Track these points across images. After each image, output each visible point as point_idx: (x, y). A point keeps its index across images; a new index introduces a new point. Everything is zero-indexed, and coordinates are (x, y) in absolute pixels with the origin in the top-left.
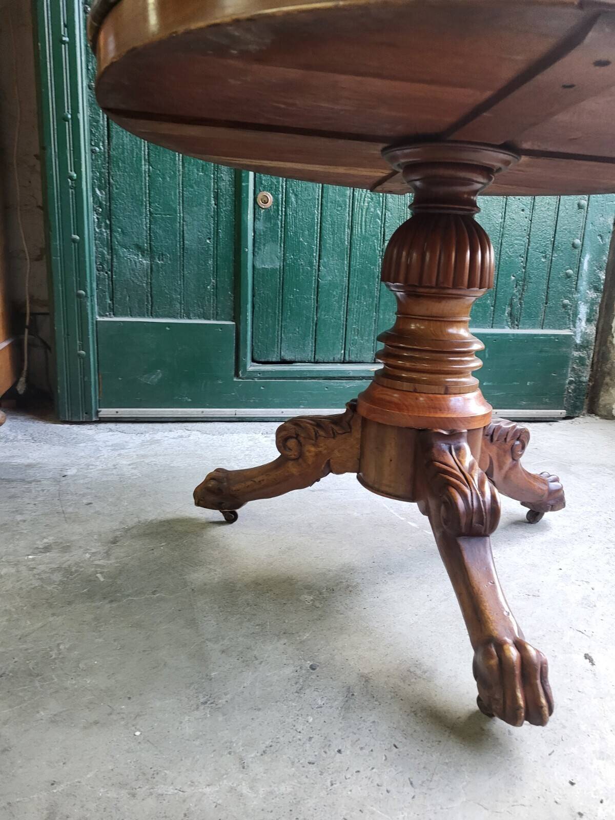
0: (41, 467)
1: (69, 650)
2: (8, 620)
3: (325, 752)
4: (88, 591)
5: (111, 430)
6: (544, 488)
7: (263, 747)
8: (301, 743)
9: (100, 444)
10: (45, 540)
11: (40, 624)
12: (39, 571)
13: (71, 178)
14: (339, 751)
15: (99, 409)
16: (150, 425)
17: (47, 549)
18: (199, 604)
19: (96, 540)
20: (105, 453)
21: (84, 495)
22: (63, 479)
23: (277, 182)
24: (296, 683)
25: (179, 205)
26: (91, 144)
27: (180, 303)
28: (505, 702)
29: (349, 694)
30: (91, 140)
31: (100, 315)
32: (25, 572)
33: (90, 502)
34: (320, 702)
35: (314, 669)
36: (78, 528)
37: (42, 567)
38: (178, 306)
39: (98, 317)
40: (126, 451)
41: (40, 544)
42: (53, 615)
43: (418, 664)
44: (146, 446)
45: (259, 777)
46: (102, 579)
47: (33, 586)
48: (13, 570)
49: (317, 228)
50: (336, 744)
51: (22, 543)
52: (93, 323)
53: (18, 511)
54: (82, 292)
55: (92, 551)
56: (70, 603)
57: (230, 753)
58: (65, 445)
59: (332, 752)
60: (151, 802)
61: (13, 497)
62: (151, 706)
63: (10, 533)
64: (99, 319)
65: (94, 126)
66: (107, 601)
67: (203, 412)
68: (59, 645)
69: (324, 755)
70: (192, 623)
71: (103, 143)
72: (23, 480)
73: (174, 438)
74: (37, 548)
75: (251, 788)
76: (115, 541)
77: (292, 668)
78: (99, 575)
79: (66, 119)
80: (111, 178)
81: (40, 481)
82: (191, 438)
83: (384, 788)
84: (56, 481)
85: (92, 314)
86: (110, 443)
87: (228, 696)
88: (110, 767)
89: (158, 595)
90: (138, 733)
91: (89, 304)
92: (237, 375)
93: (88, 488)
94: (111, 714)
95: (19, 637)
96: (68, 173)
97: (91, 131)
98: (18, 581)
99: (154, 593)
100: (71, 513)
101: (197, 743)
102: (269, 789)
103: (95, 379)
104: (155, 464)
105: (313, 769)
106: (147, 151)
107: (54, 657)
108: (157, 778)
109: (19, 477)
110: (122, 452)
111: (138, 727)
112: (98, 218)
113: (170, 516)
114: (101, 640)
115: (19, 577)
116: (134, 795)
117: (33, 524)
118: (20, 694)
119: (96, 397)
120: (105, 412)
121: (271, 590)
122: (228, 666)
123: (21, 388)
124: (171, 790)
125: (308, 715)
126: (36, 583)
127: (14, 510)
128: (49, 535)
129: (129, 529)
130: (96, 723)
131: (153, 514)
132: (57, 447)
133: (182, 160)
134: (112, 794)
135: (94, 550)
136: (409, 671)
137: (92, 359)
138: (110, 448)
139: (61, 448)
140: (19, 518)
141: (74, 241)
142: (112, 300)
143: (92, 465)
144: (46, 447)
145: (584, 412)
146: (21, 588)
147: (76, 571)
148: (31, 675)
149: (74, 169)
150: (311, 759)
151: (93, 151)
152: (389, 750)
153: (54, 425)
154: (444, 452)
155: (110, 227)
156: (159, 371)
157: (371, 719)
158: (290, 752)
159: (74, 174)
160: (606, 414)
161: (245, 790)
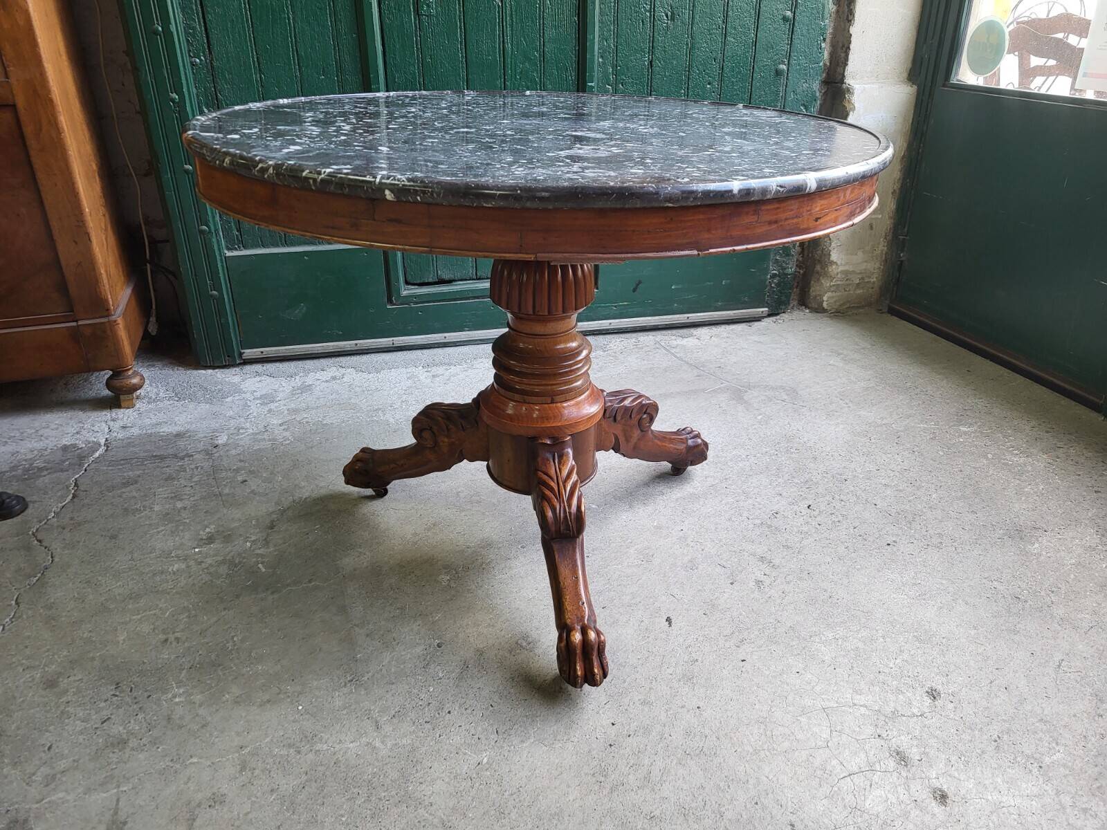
0: (190, 436)
1: (242, 641)
2: (189, 617)
3: (439, 714)
4: (252, 582)
5: (258, 374)
6: (682, 447)
7: (393, 712)
8: (421, 708)
9: (248, 396)
10: (208, 530)
11: (215, 619)
12: (207, 565)
13: (173, 100)
15: (242, 351)
16: (300, 363)
17: (210, 539)
18: (349, 592)
19: (254, 525)
20: (255, 409)
21: (237, 470)
22: (215, 450)
23: (413, 78)
24: (424, 660)
26: (190, 56)
28: (570, 672)
29: (465, 666)
30: (189, 51)
31: (229, 249)
32: (194, 568)
33: (244, 479)
34: (441, 675)
35: (440, 647)
36: (236, 514)
37: (209, 561)
39: (226, 252)
40: (277, 404)
41: (203, 535)
42: (225, 609)
43: (525, 637)
44: (297, 396)
45: (388, 734)
46: (264, 570)
47: (204, 581)
48: (183, 566)
50: (447, 707)
51: (187, 535)
52: (221, 260)
53: (177, 497)
54: (205, 227)
55: (252, 539)
56: (238, 597)
57: (368, 718)
58: (210, 401)
59: (444, 713)
60: (311, 756)
61: (170, 478)
62: (310, 685)
63: (174, 525)
64: (229, 254)
65: (190, 33)
66: (269, 592)
67: (356, 344)
68: (233, 637)
69: (438, 716)
70: (343, 610)
71: (204, 53)
72: (175, 456)
73: (327, 381)
74: (202, 539)
75: (382, 742)
76: (272, 527)
77: (423, 647)
78: (260, 565)
79: (156, 33)
80: (218, 92)
81: (192, 456)
82: (345, 380)
83: (476, 737)
84: (208, 453)
85: (219, 249)
86: (258, 394)
87: (370, 674)
88: (282, 734)
89: (313, 583)
90: (300, 708)
91: (214, 240)
92: (390, 302)
93: (241, 461)
94: (279, 693)
95: (199, 632)
96: (169, 95)
97: (188, 41)
98: (190, 577)
99: (310, 581)
100: (228, 494)
101: (345, 712)
102: (394, 742)
103: (233, 319)
104: (307, 422)
105: (428, 726)
106: (255, 57)
107: (230, 648)
108: (315, 739)
109: (171, 451)
110: (272, 406)
111: (300, 703)
113: (323, 492)
114: (266, 631)
115: (190, 573)
116: (299, 752)
117: (192, 512)
118: (208, 682)
119: (236, 339)
120: (249, 353)
121: (413, 572)
122: (371, 648)
123: (153, 329)
124: (325, 747)
125: (430, 686)
126: (206, 578)
127: (173, 495)
128: (210, 524)
129: (284, 511)
130: (269, 701)
131: (307, 490)
132: (203, 406)
133: (298, 63)
134: (284, 752)
135: (253, 538)
136: (517, 643)
137: (226, 300)
138: (258, 401)
139: (208, 406)
140: (179, 505)
141: (187, 171)
142: (239, 230)
143: (243, 428)
144: (191, 406)
145: (795, 303)
146: (194, 584)
147: (240, 562)
148: (214, 666)
149: (175, 89)
150: (427, 719)
151: (193, 64)
152: (487, 709)
153: (195, 372)
154: (548, 460)
156: (302, 304)
157: (478, 686)
158: (412, 715)
159: (175, 96)
160: (816, 306)
161: (378, 744)
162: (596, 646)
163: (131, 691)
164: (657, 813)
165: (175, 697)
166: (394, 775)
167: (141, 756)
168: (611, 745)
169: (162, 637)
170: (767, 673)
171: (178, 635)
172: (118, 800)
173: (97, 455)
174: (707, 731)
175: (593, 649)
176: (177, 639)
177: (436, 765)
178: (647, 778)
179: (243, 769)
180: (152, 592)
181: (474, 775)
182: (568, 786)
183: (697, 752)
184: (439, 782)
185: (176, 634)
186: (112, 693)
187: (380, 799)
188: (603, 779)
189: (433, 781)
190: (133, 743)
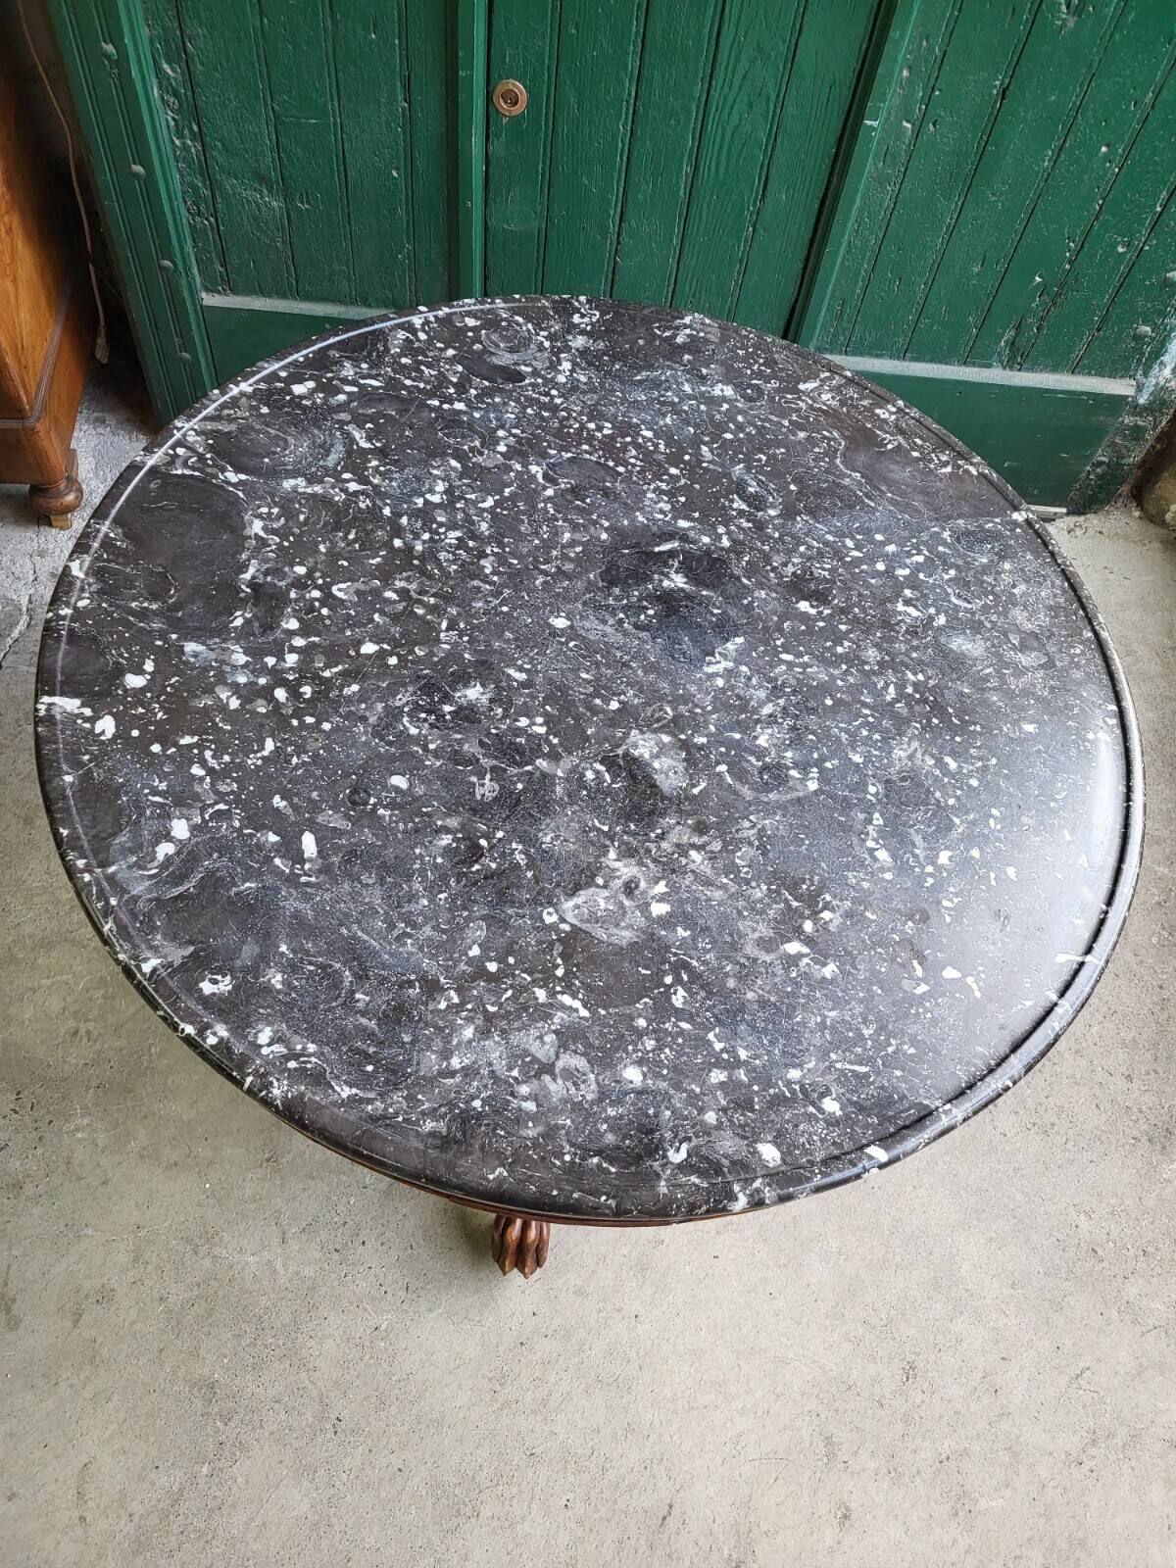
2: (105, 997)
3: (352, 1242)
7: (304, 1224)
8: (335, 1227)
13: (108, 57)
14: (363, 1243)
23: (537, 60)
25: (332, 100)
27: (349, 280)
31: (208, 290)
38: (345, 283)
39: (204, 295)
45: (292, 1255)
49: (620, 161)
52: (196, 312)
54: (167, 263)
57: (276, 1224)
59: (357, 1244)
60: (207, 1262)
62: (223, 1153)
69: (350, 1244)
75: (284, 1265)
80: (186, 40)
85: (190, 289)
88: (182, 1219)
90: (207, 1186)
94: (188, 1156)
95: (114, 1028)
96: (102, 48)
101: (253, 1207)
102: (296, 1269)
105: (336, 1257)
107: (145, 1064)
108: (216, 1239)
111: (209, 1178)
112: (174, 119)
116: (196, 1253)
118: (115, 1115)
123: (102, 355)
124: (224, 1254)
125: (352, 1195)
130: (175, 1165)
134: (181, 1248)
137: (203, 366)
141: (136, 175)
142: (224, 265)
148: (124, 1089)
149: (109, 36)
150: (337, 1246)
152: (405, 1250)
155: (200, 136)
157: (404, 1211)
158: (324, 1235)
159: (109, 48)
160: (1154, 513)
161: (279, 1267)
162: (533, 1249)
163: (32, 1109)
164: (537, 1451)
165: (77, 1130)
166: (286, 1317)
167: (36, 1211)
168: (522, 1344)
169: (71, 1024)
170: (735, 1284)
171: (91, 1025)
172: (9, 1268)
173: (15, 634)
174: (633, 1355)
175: (529, 1250)
176: (88, 1033)
177: (331, 1318)
178: (545, 1402)
179: (136, 1260)
180: (66, 941)
181: (368, 1344)
182: (460, 1387)
183: (611, 1381)
184: (329, 1341)
185: (88, 1023)
186: (12, 1107)
187: (266, 1346)
188: (498, 1388)
189: (324, 1337)
190: (29, 1190)
